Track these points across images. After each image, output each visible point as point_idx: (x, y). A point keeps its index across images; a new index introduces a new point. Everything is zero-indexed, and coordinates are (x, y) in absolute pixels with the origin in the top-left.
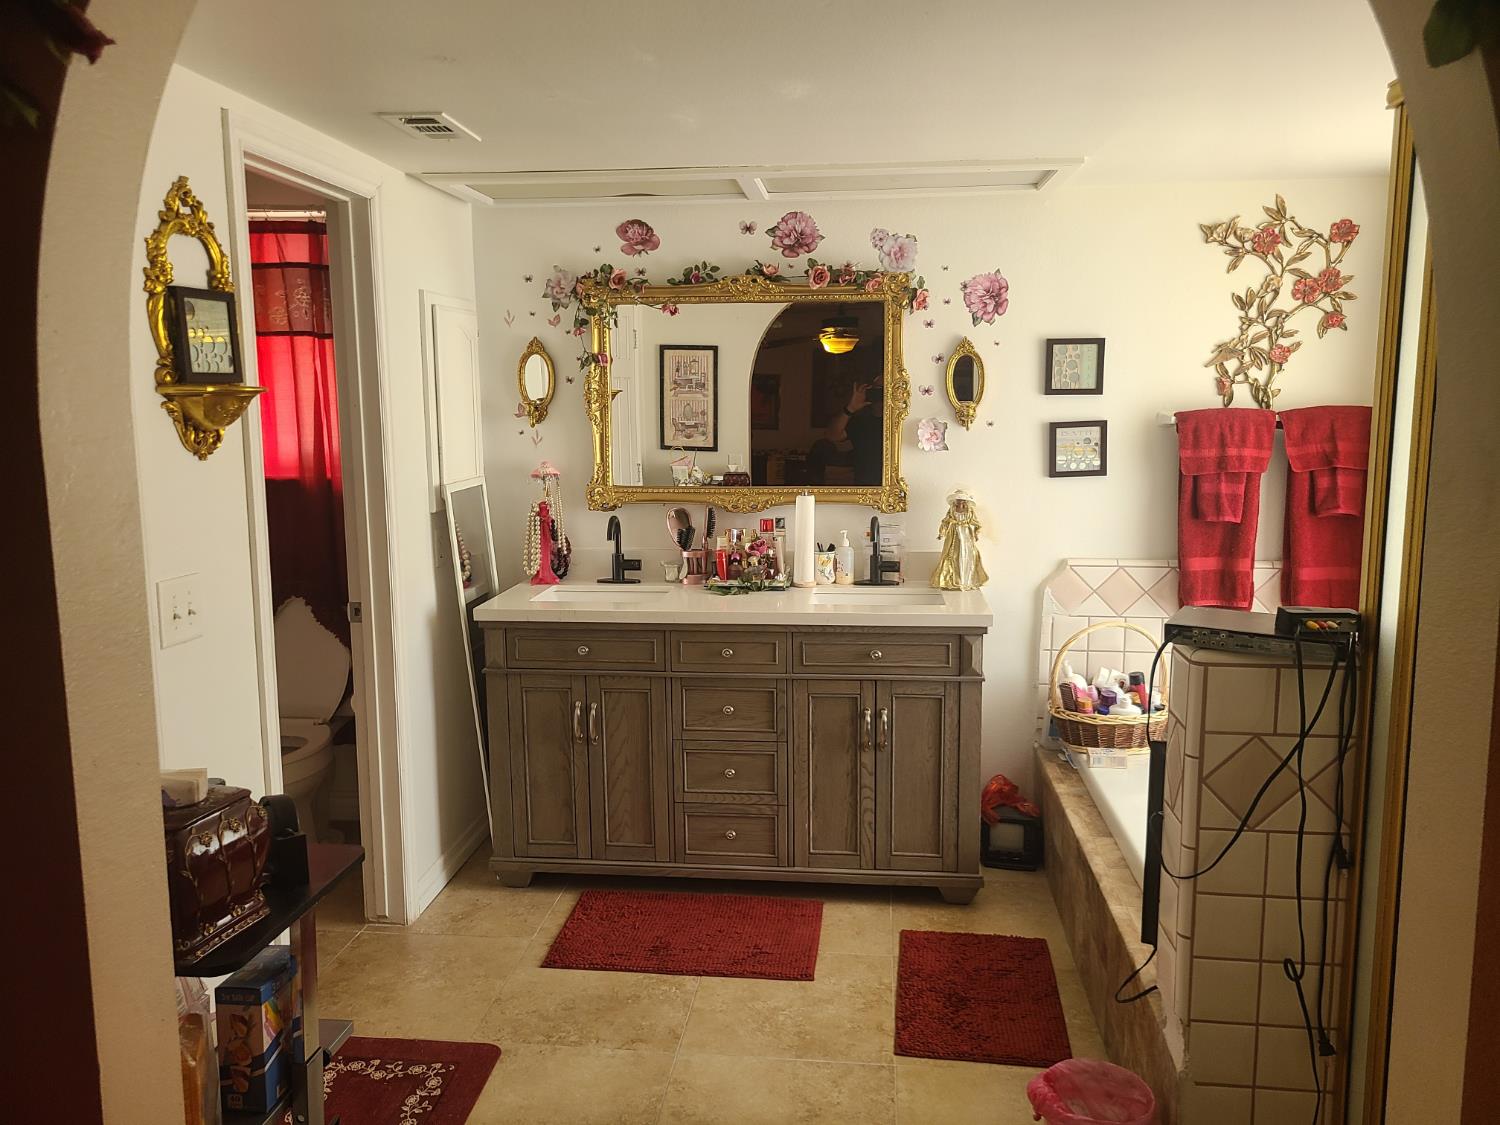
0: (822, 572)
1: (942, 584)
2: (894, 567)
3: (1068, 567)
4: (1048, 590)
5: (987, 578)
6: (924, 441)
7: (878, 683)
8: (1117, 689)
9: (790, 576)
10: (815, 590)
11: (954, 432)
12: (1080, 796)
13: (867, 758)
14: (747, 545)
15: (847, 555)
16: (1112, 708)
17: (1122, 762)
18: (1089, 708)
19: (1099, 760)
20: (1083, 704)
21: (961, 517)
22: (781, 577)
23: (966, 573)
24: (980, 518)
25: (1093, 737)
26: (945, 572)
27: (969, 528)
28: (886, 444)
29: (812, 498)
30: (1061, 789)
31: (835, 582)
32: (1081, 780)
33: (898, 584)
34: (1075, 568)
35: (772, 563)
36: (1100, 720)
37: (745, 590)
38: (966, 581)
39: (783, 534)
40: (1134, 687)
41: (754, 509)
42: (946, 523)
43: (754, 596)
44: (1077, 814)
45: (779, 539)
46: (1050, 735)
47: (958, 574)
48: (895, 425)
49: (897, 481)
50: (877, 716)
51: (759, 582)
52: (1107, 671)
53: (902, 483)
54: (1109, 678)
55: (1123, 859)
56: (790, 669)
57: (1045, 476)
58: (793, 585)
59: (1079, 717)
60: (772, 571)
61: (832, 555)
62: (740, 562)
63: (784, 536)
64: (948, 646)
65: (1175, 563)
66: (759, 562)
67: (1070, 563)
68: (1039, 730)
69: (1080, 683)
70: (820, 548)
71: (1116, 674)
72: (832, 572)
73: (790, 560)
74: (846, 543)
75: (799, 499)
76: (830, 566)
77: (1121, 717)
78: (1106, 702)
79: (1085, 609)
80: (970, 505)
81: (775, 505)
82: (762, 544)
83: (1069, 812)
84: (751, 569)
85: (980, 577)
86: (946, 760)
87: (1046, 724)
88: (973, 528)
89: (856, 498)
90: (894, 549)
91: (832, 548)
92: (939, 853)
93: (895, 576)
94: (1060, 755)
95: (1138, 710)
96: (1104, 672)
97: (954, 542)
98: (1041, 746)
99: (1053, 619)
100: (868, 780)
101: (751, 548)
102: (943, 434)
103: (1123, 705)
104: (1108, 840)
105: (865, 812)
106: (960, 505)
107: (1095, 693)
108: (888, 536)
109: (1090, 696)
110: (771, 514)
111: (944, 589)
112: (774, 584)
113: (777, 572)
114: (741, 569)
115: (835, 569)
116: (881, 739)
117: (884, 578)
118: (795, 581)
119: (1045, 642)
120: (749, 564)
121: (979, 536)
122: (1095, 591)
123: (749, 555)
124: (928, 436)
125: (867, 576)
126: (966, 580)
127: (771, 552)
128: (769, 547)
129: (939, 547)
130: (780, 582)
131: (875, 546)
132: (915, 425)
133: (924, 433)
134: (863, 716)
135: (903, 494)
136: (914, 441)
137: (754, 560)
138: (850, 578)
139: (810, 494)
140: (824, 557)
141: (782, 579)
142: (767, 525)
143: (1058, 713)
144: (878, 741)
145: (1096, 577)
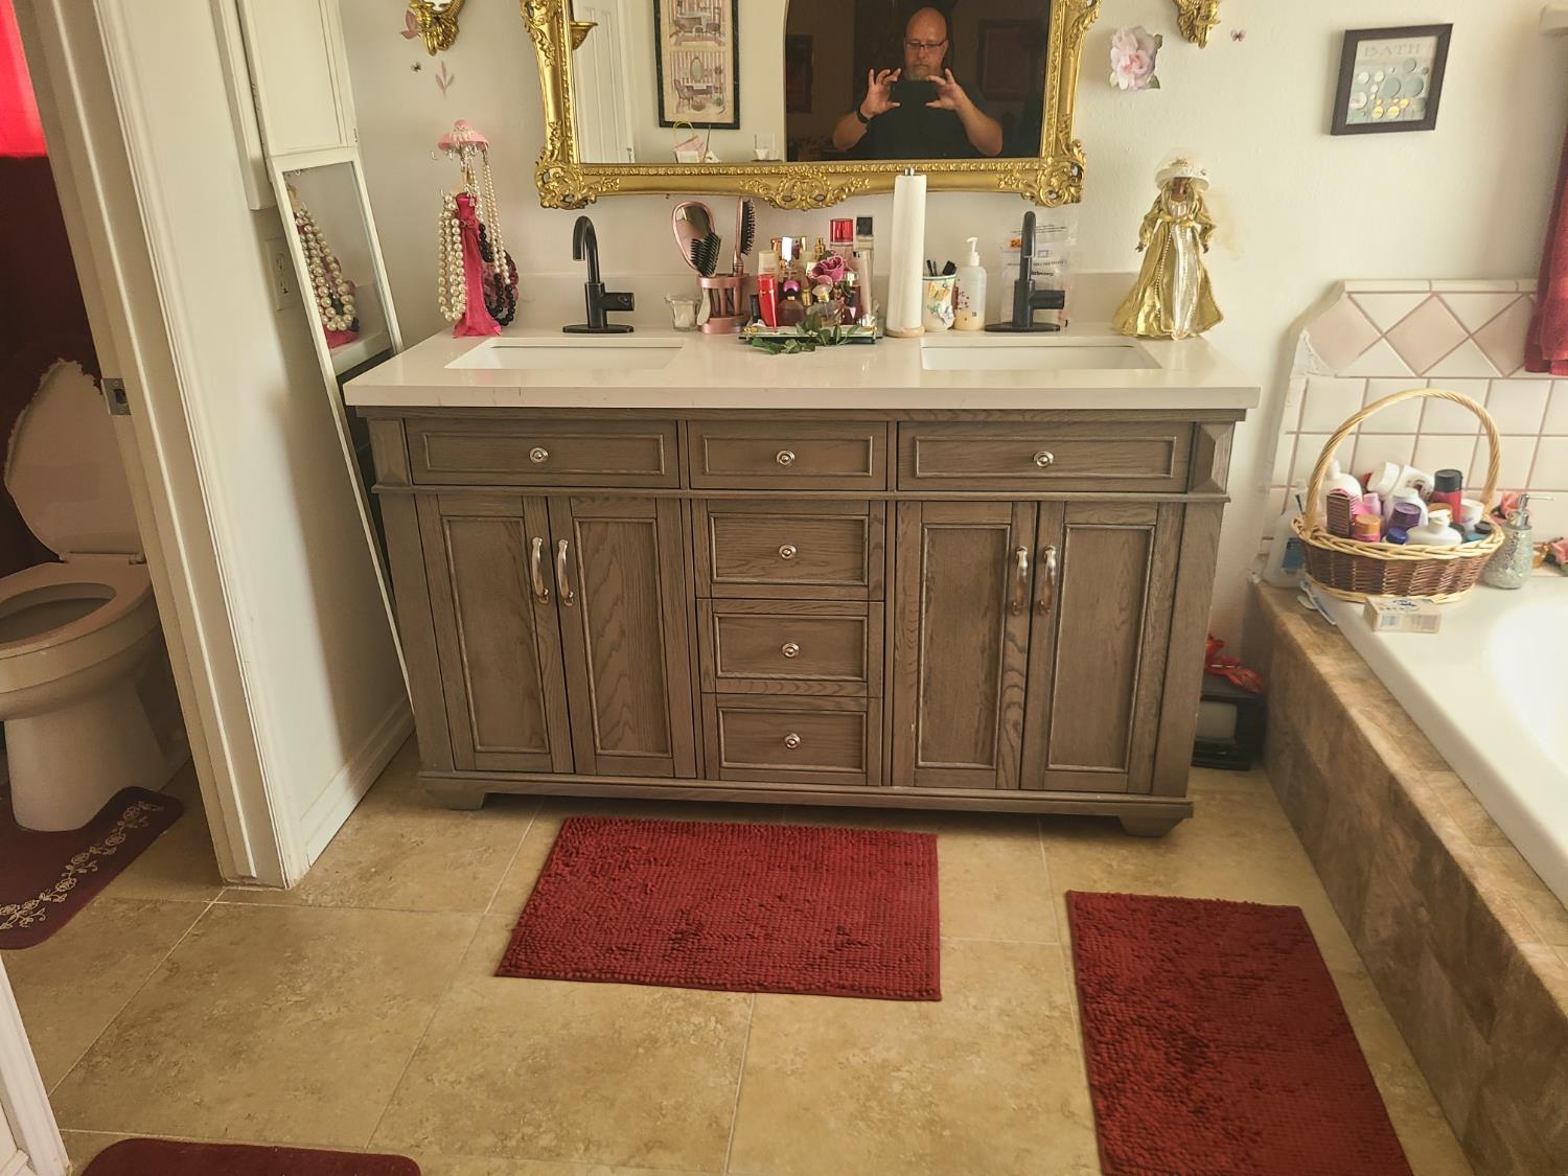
0: (934, 310)
1: (1141, 328)
2: (1055, 300)
3: (1345, 295)
4: (1305, 334)
5: (1219, 318)
6: (1119, 69)
7: (1043, 507)
8: (1415, 498)
9: (881, 317)
10: (923, 342)
11: (1174, 54)
12: (1362, 681)
13: (1017, 625)
14: (810, 266)
15: (976, 279)
16: (1412, 533)
17: (1429, 624)
18: (1375, 532)
19: (1392, 621)
20: (1366, 526)
21: (1180, 209)
22: (868, 321)
23: (1182, 308)
24: (1213, 211)
25: (1372, 577)
26: (1146, 308)
27: (1193, 229)
28: (1052, 79)
29: (922, 180)
30: (1326, 665)
31: (953, 327)
32: (1350, 648)
33: (1058, 330)
34: (1354, 296)
35: (850, 296)
36: (1393, 552)
37: (809, 343)
38: (1183, 320)
39: (869, 245)
40: (1442, 494)
41: (821, 201)
42: (1150, 220)
43: (823, 352)
44: (1372, 719)
45: (864, 255)
46: (1283, 566)
47: (1169, 310)
48: (1069, 41)
49: (1066, 147)
50: (1037, 558)
51: (832, 330)
52: (1397, 468)
53: (1076, 150)
54: (1397, 482)
55: (1491, 822)
56: (892, 483)
57: (1324, 132)
58: (887, 333)
59: (1354, 547)
60: (853, 311)
61: (950, 280)
62: (798, 295)
63: (871, 249)
64: (1170, 443)
65: (1530, 285)
66: (832, 295)
67: (1348, 288)
68: (1264, 557)
69: (1352, 488)
70: (931, 269)
71: (1410, 472)
72: (950, 310)
73: (881, 289)
74: (975, 259)
75: (900, 180)
76: (948, 298)
77: (1429, 548)
78: (1400, 524)
79: (1362, 366)
80: (1198, 190)
81: (854, 194)
82: (837, 263)
83: (1355, 713)
84: (817, 307)
85: (1206, 315)
86: (1149, 629)
87: (1278, 548)
88: (1199, 228)
89: (994, 179)
90: (1056, 270)
91: (950, 269)
92: (1123, 767)
93: (1051, 316)
94: (1301, 598)
95: (1456, 536)
96: (1391, 470)
97: (1162, 255)
98: (1264, 581)
99: (1307, 382)
100: (1016, 659)
101: (819, 270)
102: (1153, 58)
103: (1433, 526)
104: (1447, 780)
105: (1008, 706)
106: (1179, 188)
107: (1377, 505)
108: (1046, 246)
109: (1369, 510)
110: (851, 211)
111: (1141, 337)
112: (858, 333)
113: (861, 313)
114: (801, 307)
115: (955, 305)
116: (1043, 595)
117: (1035, 320)
118: (891, 325)
119: (1290, 418)
120: (814, 299)
121: (1210, 243)
122: (1384, 336)
123: (814, 284)
124: (1125, 61)
125: (1007, 314)
126: (1181, 321)
127: (851, 277)
128: (846, 270)
129: (1135, 263)
130: (868, 329)
131: (1025, 265)
132: (1104, 44)
133: (1120, 55)
134: (1017, 561)
135: (1075, 172)
136: (1100, 72)
137: (823, 292)
138: (979, 321)
139: (918, 172)
140: (938, 284)
141: (869, 325)
142: (841, 231)
143: (1316, 538)
144: (1037, 599)
145: (1389, 312)
